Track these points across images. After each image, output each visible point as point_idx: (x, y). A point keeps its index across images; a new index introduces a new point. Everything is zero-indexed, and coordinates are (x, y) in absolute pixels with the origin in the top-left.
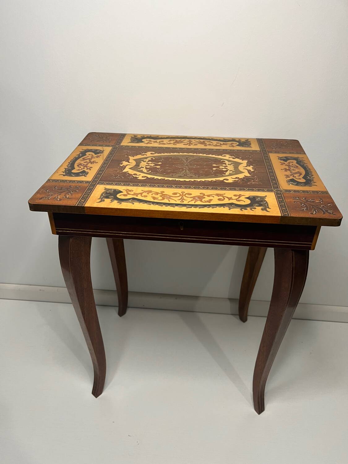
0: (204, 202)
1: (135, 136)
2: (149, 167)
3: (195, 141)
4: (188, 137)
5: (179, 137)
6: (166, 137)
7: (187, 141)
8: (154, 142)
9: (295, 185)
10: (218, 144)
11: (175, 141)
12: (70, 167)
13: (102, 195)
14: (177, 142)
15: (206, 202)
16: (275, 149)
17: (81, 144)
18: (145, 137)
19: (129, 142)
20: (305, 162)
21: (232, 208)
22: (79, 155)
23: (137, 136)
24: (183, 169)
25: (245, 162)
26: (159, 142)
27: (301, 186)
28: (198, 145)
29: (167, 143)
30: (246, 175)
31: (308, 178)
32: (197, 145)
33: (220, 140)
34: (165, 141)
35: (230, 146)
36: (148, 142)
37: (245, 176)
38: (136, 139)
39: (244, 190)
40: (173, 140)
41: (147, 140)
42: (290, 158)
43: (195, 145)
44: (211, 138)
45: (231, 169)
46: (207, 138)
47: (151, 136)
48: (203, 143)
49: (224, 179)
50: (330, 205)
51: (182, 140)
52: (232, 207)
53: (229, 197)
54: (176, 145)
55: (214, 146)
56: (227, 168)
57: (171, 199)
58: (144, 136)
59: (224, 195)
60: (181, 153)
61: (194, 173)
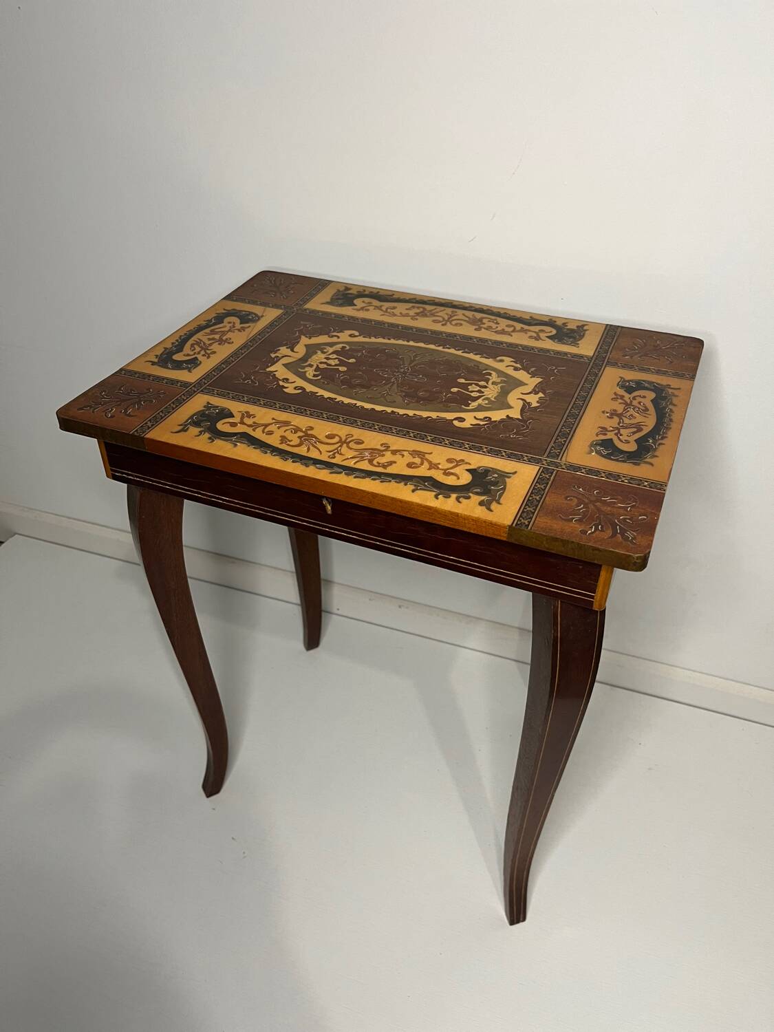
0: (375, 466)
1: (347, 289)
2: (325, 366)
3: (463, 315)
4: (455, 303)
5: (437, 301)
6: (408, 298)
7: (445, 313)
8: (376, 308)
9: (603, 456)
10: (507, 329)
11: (421, 310)
12: (175, 347)
13: (191, 417)
14: (423, 314)
15: (379, 465)
16: (631, 357)
17: (229, 297)
18: (367, 293)
19: (324, 301)
20: (675, 400)
21: (420, 489)
22: (210, 321)
23: (350, 289)
24: (388, 380)
25: (534, 382)
26: (387, 309)
27: (617, 460)
28: (463, 327)
29: (401, 313)
30: (511, 416)
31: (648, 441)
32: (461, 325)
33: (520, 320)
34: (401, 308)
35: (531, 337)
36: (364, 305)
37: (508, 416)
38: (347, 295)
39: (480, 449)
40: (418, 308)
41: (363, 302)
42: (646, 385)
43: (456, 324)
44: (502, 312)
45: (489, 396)
46: (495, 310)
47: (378, 292)
48: (477, 323)
49: (456, 419)
50: (645, 519)
51: (438, 310)
52: (423, 487)
53: (435, 461)
54: (417, 319)
55: (496, 332)
56: (483, 393)
57: (315, 447)
58: (365, 291)
59: (427, 456)
60: (413, 340)
61: (404, 394)
